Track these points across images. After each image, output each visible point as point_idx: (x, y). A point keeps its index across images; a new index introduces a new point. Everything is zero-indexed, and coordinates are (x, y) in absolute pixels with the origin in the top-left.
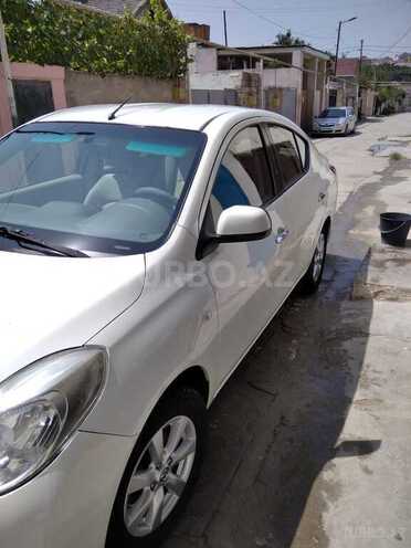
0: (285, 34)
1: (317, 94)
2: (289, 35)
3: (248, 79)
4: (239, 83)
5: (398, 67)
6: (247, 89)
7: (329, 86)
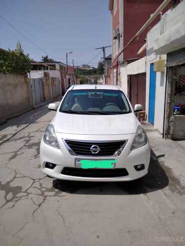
0: (45, 56)
1: (65, 79)
2: (47, 57)
3: (46, 75)
4: (43, 76)
5: (82, 70)
6: (45, 78)
7: (68, 77)
